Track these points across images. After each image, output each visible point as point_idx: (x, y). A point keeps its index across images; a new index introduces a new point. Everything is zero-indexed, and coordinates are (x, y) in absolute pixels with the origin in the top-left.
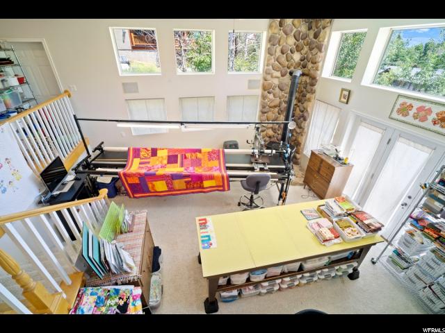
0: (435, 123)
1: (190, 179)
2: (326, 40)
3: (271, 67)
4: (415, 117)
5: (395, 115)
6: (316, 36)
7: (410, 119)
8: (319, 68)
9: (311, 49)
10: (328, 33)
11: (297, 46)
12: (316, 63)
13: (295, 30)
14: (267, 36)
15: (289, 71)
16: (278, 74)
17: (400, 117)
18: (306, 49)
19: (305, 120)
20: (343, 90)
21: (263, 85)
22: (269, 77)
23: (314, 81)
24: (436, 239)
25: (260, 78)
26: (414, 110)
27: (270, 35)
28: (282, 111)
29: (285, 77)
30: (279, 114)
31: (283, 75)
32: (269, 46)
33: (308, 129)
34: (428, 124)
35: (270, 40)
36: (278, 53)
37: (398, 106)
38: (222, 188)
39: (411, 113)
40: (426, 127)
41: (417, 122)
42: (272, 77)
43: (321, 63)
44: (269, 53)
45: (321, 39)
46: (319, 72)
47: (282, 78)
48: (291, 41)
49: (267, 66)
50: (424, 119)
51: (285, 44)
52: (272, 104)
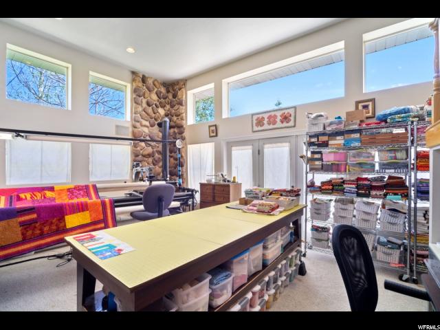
0: (282, 122)
1: (35, 216)
2: (184, 97)
3: (139, 115)
4: (269, 124)
5: (256, 128)
6: (175, 96)
7: (266, 126)
8: (184, 118)
9: (172, 106)
10: (184, 91)
11: (160, 103)
12: (179, 115)
13: (156, 90)
14: (132, 89)
15: (156, 123)
16: (147, 124)
17: (260, 128)
18: (168, 107)
19: (182, 166)
20: (210, 127)
21: (133, 132)
22: (138, 124)
23: (182, 129)
24: (332, 189)
25: (129, 125)
26: (266, 120)
27: (134, 87)
28: (156, 161)
29: (154, 128)
30: (154, 164)
31: (152, 126)
32: (134, 96)
33: (187, 174)
34: (279, 124)
35: (135, 91)
36: (144, 105)
37: (255, 122)
38: (103, 225)
39: (265, 122)
40: (278, 126)
41: (271, 126)
42: (142, 125)
43: (184, 114)
44: (136, 103)
45: (180, 97)
46: (184, 122)
47: (150, 128)
48: (154, 97)
49: (135, 113)
50: (275, 123)
51: (149, 98)
52: (146, 153)
